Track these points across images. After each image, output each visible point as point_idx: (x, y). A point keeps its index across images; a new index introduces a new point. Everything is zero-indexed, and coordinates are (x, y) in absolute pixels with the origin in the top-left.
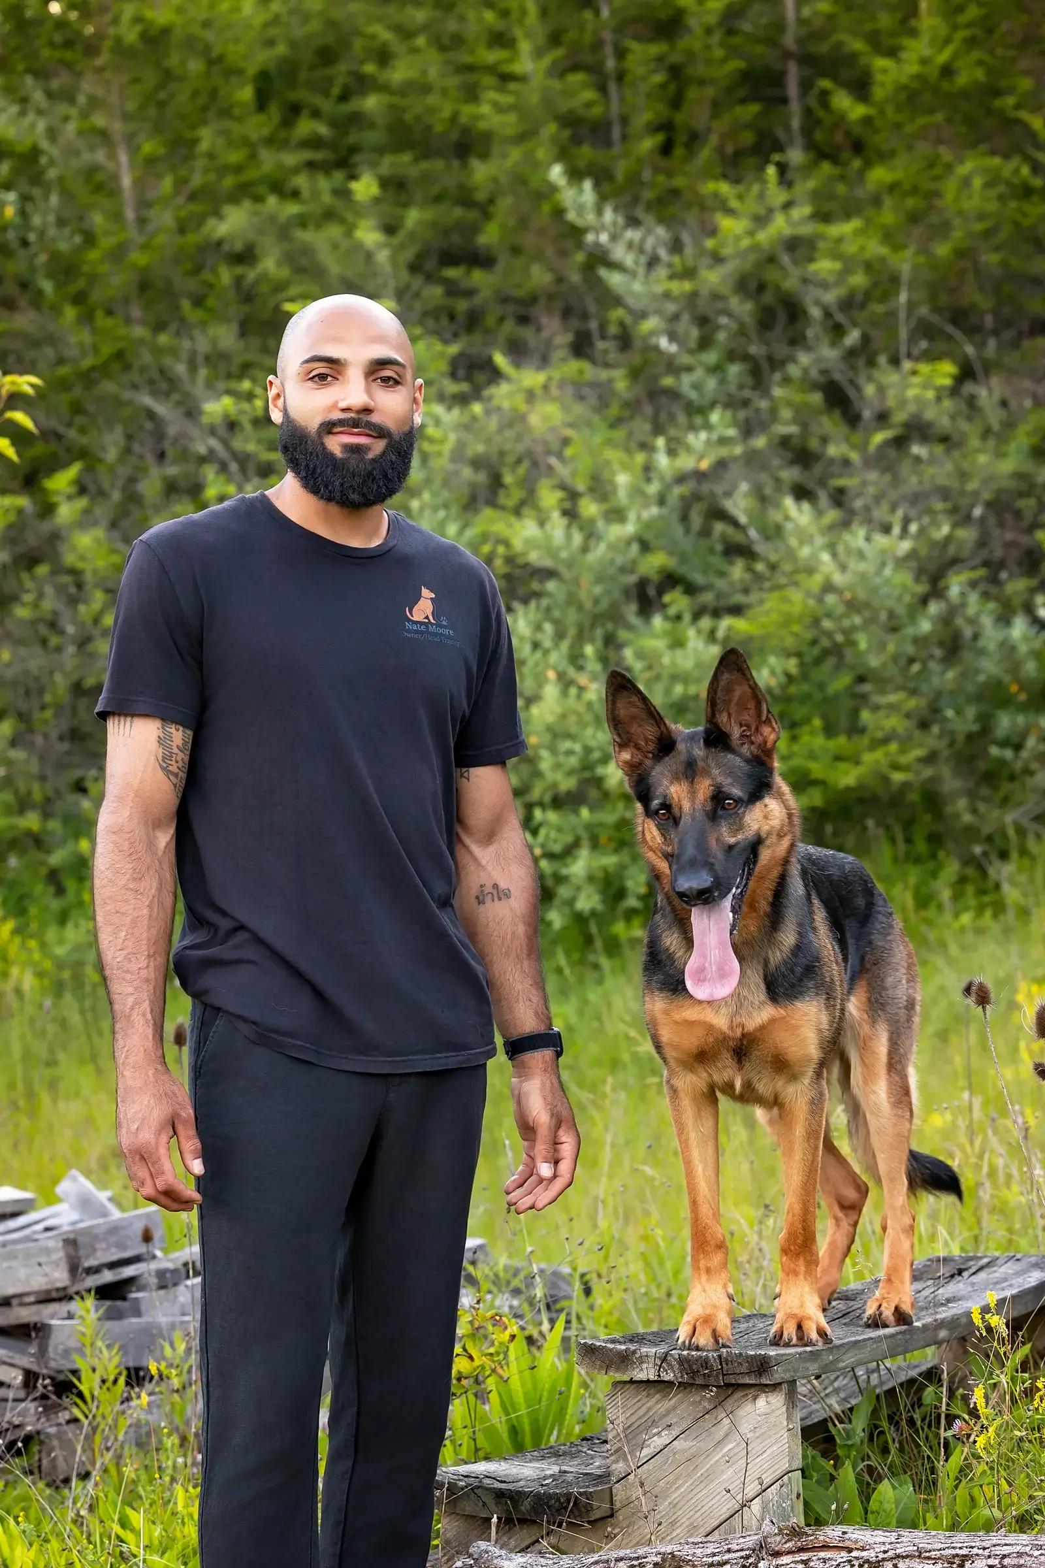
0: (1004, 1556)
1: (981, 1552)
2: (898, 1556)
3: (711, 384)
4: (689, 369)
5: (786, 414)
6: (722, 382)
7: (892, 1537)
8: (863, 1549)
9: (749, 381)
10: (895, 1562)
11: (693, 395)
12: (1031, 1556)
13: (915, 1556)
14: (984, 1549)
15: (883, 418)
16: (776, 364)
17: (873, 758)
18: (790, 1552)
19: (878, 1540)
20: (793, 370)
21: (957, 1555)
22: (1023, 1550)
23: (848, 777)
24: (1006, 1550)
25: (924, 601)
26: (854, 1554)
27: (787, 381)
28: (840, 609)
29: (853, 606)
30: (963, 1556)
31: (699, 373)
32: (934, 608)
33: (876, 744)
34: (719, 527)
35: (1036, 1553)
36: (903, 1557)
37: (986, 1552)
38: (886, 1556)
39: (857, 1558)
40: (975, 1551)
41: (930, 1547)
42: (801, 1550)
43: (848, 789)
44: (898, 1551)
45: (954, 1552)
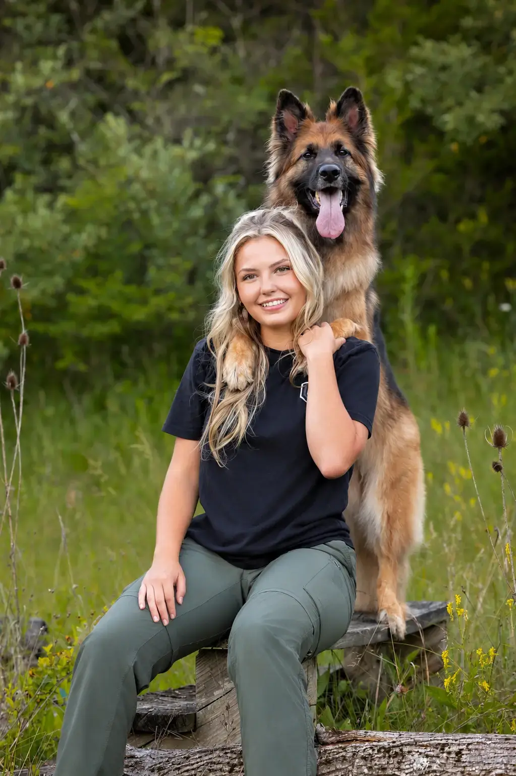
0: (469, 744)
1: (454, 742)
2: (402, 745)
3: (39, 27)
4: (23, 15)
5: (93, 53)
6: (47, 25)
7: (396, 735)
8: (379, 741)
9: (65, 27)
10: (401, 748)
11: (25, 35)
12: (485, 744)
13: (412, 745)
14: (456, 740)
15: (170, 63)
16: (86, 18)
17: (157, 302)
18: (332, 743)
19: (388, 736)
20: (99, 23)
21: (439, 744)
22: (480, 741)
23: (139, 314)
24: (470, 741)
25: (197, 195)
26: (375, 743)
27: (94, 31)
28: (142, 194)
29: (152, 194)
30: (443, 744)
31: (30, 20)
32: (205, 199)
33: (158, 292)
34: (43, 131)
35: (488, 742)
36: (406, 745)
37: (457, 742)
38: (395, 744)
39: (376, 746)
40: (450, 741)
41: (421, 739)
42: (339, 742)
43: (138, 323)
44: (402, 742)
45: (437, 742)
